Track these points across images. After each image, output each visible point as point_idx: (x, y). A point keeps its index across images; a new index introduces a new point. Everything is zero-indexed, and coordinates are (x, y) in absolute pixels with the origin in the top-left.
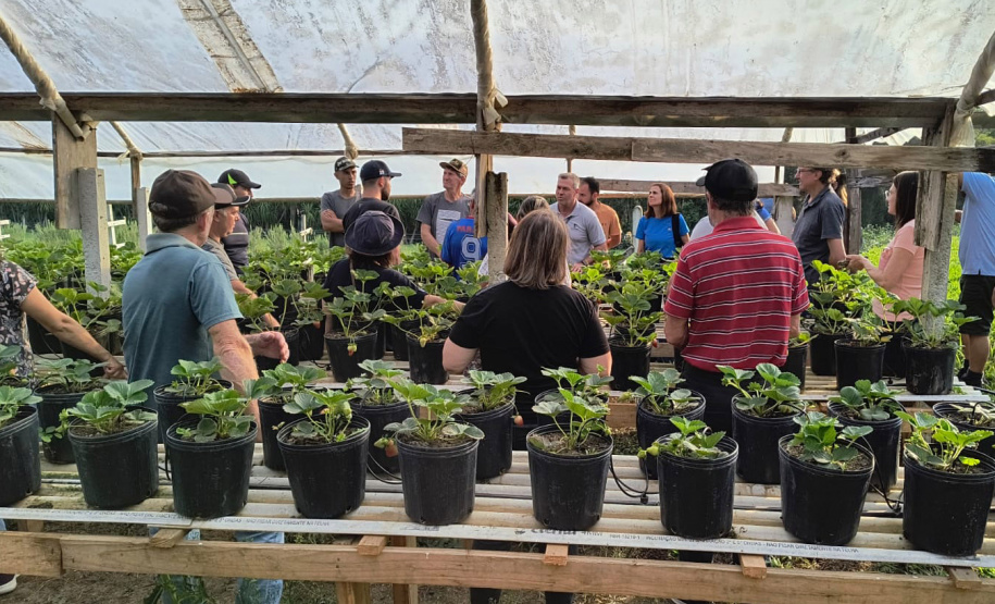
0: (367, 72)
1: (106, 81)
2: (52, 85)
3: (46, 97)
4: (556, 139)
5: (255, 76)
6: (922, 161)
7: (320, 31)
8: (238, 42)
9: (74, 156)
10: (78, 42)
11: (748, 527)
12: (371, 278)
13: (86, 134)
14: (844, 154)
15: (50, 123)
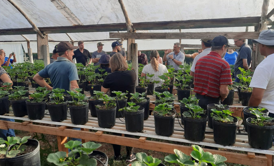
0: (100, 19)
1: (47, 24)
2: (35, 26)
3: (35, 29)
4: (146, 34)
5: (76, 22)
6: (250, 36)
7: (87, 10)
8: (70, 14)
9: (42, 42)
10: (39, 16)
11: (147, 131)
12: (103, 71)
13: (45, 37)
14: (226, 35)
15: (36, 35)
